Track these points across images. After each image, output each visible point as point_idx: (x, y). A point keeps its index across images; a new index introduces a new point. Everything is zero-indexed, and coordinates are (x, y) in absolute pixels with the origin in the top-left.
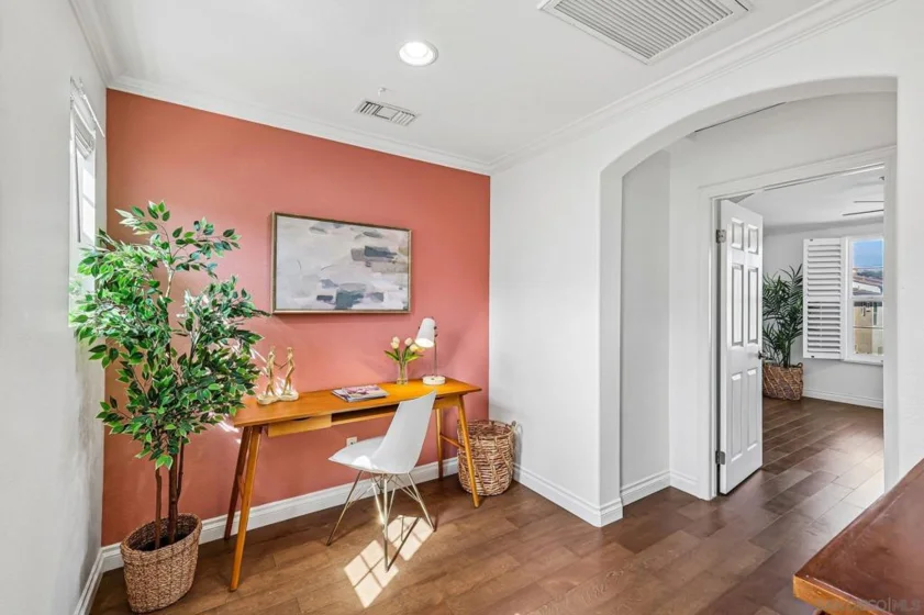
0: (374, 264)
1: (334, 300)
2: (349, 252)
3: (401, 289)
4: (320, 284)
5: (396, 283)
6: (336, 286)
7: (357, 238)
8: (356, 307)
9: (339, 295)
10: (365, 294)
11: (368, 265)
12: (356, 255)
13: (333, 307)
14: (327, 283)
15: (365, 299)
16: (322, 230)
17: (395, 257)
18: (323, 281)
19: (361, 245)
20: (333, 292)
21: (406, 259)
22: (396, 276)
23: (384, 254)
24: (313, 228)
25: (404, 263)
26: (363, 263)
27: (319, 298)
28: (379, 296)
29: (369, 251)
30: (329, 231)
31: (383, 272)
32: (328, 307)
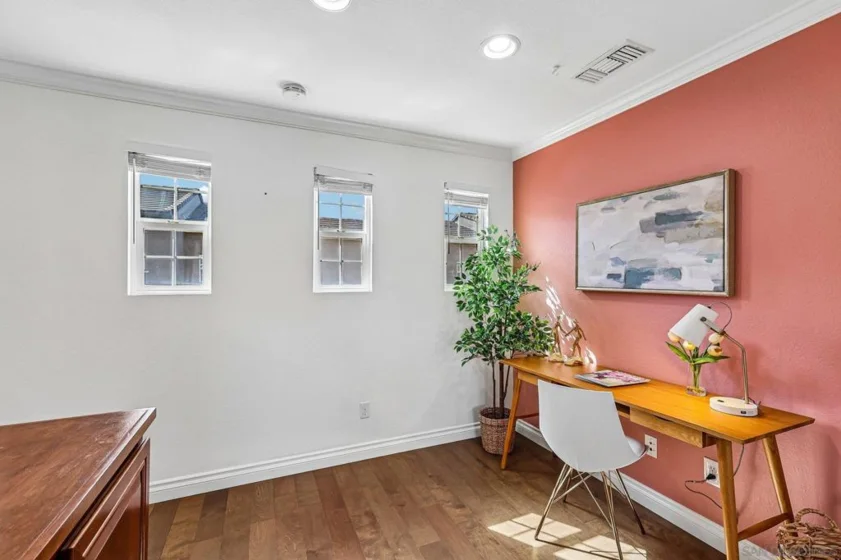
0: (669, 233)
1: (623, 278)
2: (638, 225)
3: (710, 261)
4: (610, 263)
5: (700, 254)
6: (624, 263)
7: (646, 206)
8: (646, 287)
9: (628, 272)
10: (656, 270)
11: (660, 235)
12: (645, 227)
13: (622, 285)
14: (617, 261)
15: (655, 277)
16: (612, 209)
17: (700, 217)
18: (612, 259)
19: (651, 214)
20: (621, 270)
21: (720, 217)
22: (701, 244)
23: (684, 217)
24: (604, 209)
25: (715, 223)
26: (654, 234)
27: (610, 276)
28: (676, 273)
29: (662, 219)
30: (617, 208)
31: (681, 242)
32: (616, 286)
